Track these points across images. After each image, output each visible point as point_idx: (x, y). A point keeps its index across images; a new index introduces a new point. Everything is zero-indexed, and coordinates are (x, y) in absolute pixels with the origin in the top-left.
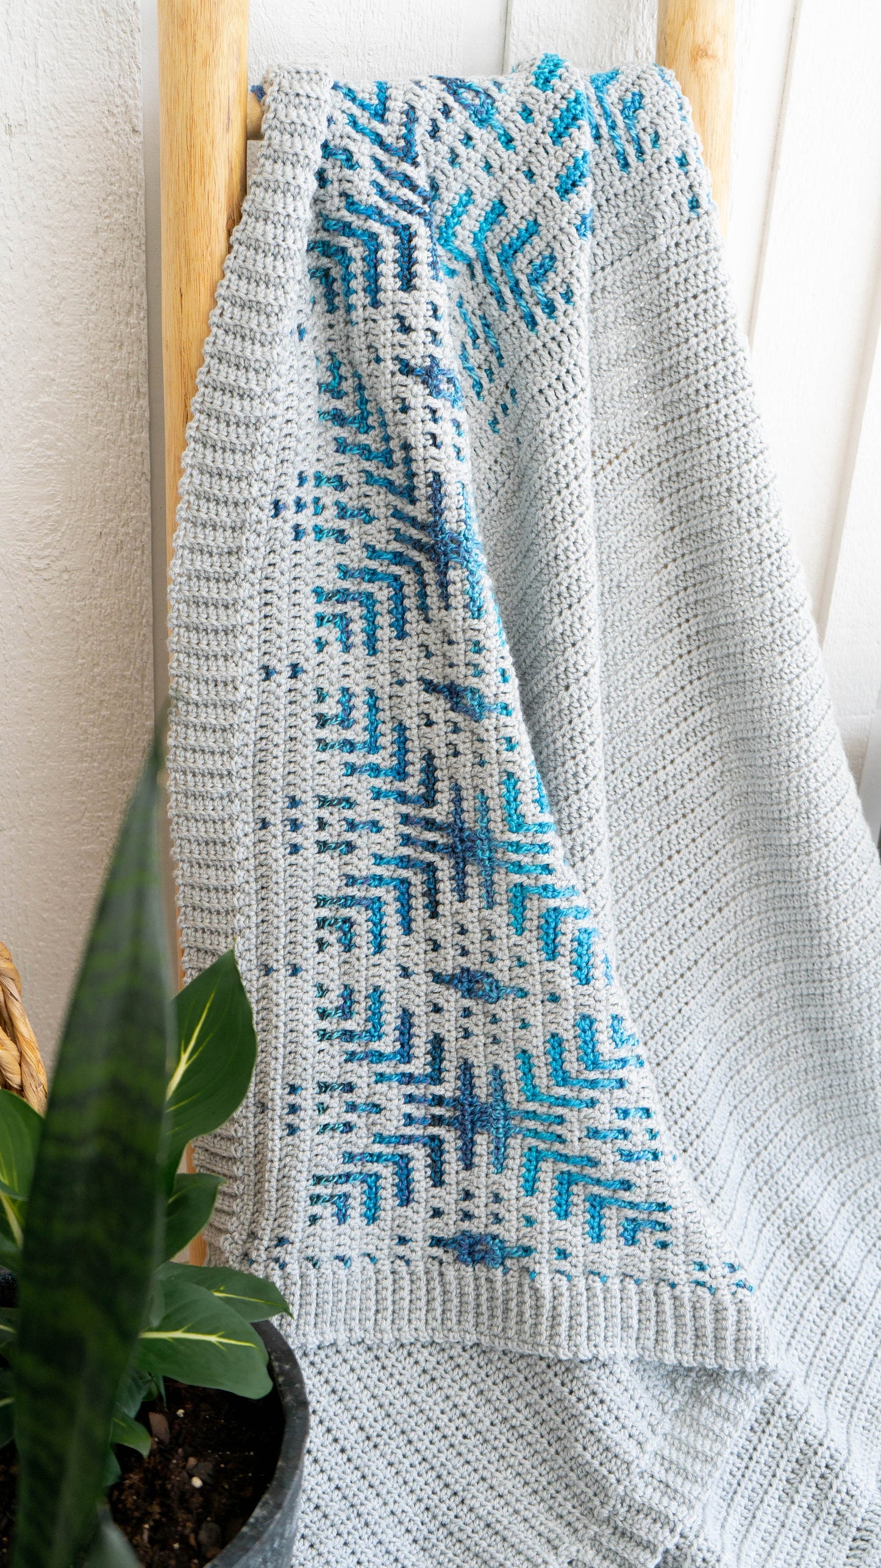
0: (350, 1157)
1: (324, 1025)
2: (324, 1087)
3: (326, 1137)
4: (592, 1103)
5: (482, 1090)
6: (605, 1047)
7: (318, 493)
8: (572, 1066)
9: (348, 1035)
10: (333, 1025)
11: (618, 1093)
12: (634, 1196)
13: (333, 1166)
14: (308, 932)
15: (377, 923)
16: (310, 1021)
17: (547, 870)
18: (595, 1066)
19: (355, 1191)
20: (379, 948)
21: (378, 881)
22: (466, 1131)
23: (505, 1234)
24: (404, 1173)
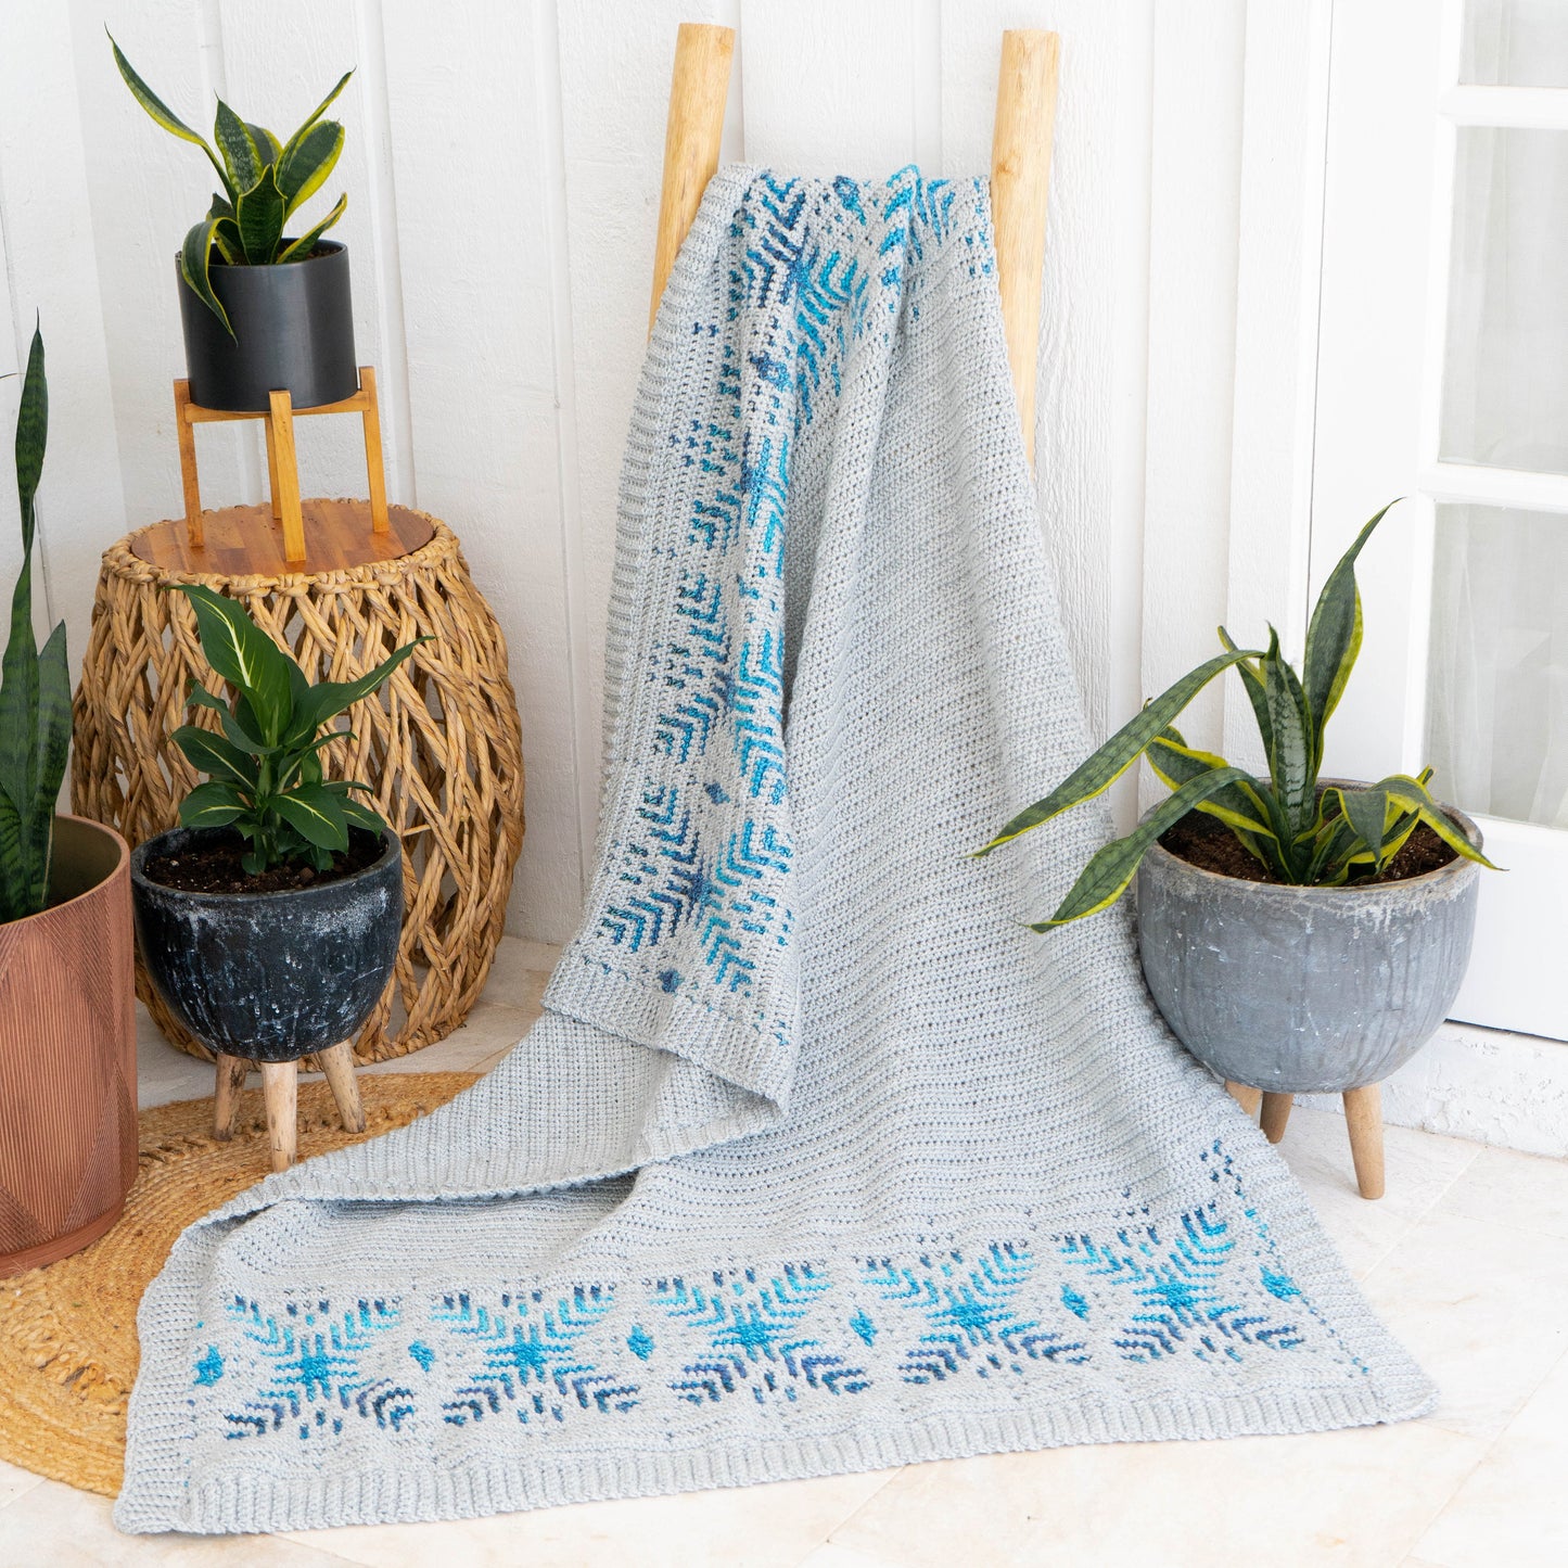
0: (635, 903)
1: (643, 806)
2: (634, 849)
3: (624, 883)
4: (738, 883)
5: (705, 872)
6: (756, 845)
8: (737, 855)
9: (655, 817)
10: (649, 808)
11: (756, 881)
12: (740, 954)
13: (622, 904)
14: (649, 738)
15: (687, 743)
16: (636, 800)
17: (751, 710)
18: (746, 857)
19: (631, 926)
20: (684, 760)
21: (695, 713)
22: (693, 900)
23: (680, 969)
24: (658, 922)
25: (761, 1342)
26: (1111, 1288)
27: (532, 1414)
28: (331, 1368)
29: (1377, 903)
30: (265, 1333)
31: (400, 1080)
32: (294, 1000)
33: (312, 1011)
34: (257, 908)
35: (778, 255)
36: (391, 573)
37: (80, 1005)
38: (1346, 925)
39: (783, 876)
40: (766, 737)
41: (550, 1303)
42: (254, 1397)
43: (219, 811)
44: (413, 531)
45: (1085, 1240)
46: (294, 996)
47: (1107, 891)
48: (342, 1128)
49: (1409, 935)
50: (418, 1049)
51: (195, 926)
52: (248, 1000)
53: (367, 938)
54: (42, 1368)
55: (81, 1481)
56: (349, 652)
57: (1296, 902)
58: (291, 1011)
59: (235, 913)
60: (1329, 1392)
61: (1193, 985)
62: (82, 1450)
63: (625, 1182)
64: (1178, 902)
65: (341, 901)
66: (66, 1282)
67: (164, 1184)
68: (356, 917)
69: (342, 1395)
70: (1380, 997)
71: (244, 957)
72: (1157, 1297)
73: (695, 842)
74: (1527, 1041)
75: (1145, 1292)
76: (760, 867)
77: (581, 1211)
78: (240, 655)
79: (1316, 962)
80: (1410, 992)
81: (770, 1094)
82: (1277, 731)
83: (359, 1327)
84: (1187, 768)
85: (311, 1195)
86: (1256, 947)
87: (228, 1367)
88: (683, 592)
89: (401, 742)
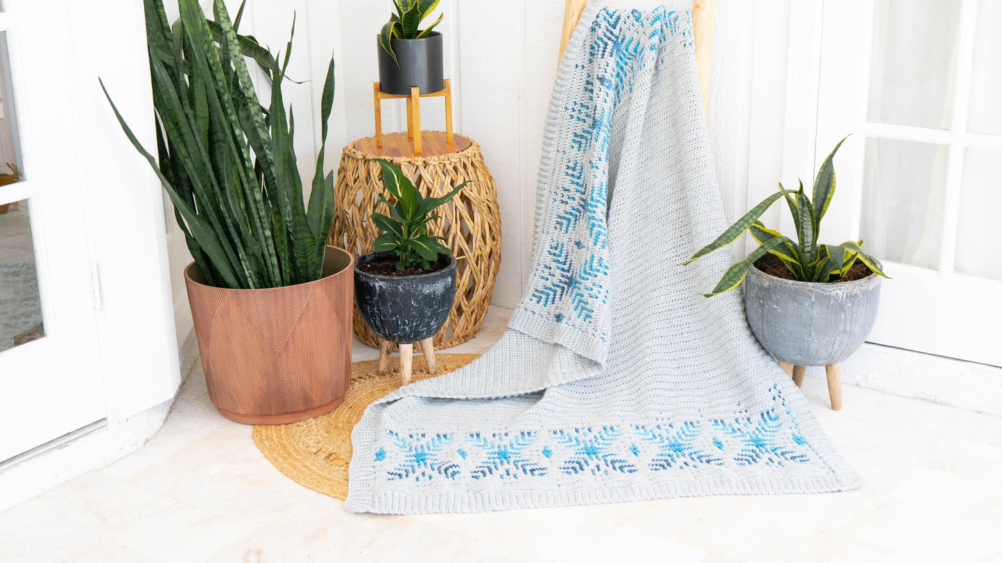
0: (546, 288)
1: (550, 250)
2: (546, 267)
3: (542, 280)
4: (588, 279)
5: (574, 275)
6: (595, 265)
7: (580, 108)
8: (587, 269)
9: (555, 254)
10: (553, 251)
11: (594, 278)
12: (587, 307)
13: (541, 288)
14: (553, 223)
15: (568, 225)
16: (547, 248)
17: (594, 212)
18: (591, 269)
19: (544, 297)
20: (567, 232)
21: (572, 214)
22: (569, 286)
23: (563, 313)
24: (555, 295)
25: (594, 453)
26: (732, 439)
27: (505, 476)
28: (427, 457)
29: (840, 290)
30: (401, 444)
31: (450, 356)
32: (414, 318)
33: (421, 323)
34: (402, 282)
35: (609, 39)
36: (455, 158)
37: (334, 316)
38: (828, 298)
39: (605, 277)
40: (600, 223)
41: (511, 437)
42: (398, 467)
43: (388, 245)
44: (463, 143)
45: (722, 422)
46: (414, 317)
47: (733, 283)
48: (428, 373)
49: (853, 302)
50: (457, 345)
51: (377, 288)
52: (396, 318)
53: (442, 295)
54: (315, 454)
55: (331, 493)
56: (438, 187)
57: (808, 288)
58: (413, 323)
59: (393, 284)
60: (819, 479)
61: (767, 321)
62: (331, 483)
63: (541, 394)
64: (761, 288)
65: (434, 280)
66: (323, 424)
67: (359, 390)
68: (439, 287)
69: (432, 467)
70: (841, 327)
71: (396, 301)
72: (751, 443)
73: (570, 264)
74: (899, 350)
75: (746, 441)
76: (596, 273)
77: (523, 405)
78: (398, 186)
79: (816, 312)
80: (853, 326)
81: (599, 361)
82: (802, 222)
83: (437, 443)
84: (765, 236)
85: (418, 395)
86: (792, 306)
87: (387, 455)
88: (568, 167)
89: (456, 223)
